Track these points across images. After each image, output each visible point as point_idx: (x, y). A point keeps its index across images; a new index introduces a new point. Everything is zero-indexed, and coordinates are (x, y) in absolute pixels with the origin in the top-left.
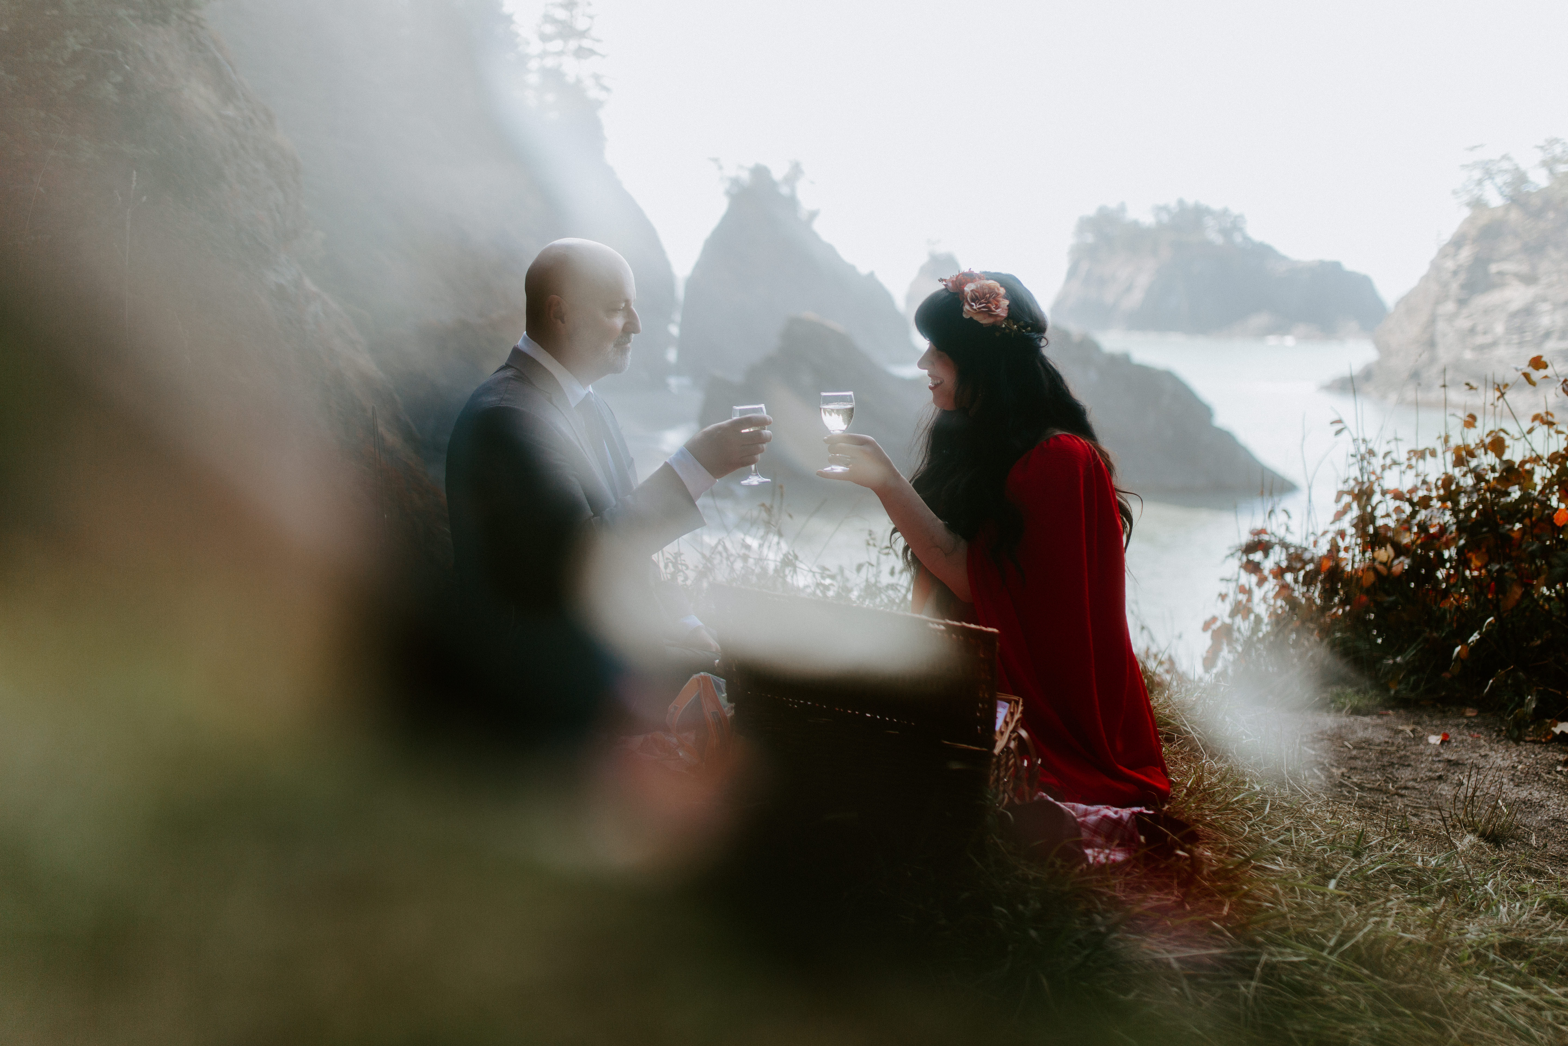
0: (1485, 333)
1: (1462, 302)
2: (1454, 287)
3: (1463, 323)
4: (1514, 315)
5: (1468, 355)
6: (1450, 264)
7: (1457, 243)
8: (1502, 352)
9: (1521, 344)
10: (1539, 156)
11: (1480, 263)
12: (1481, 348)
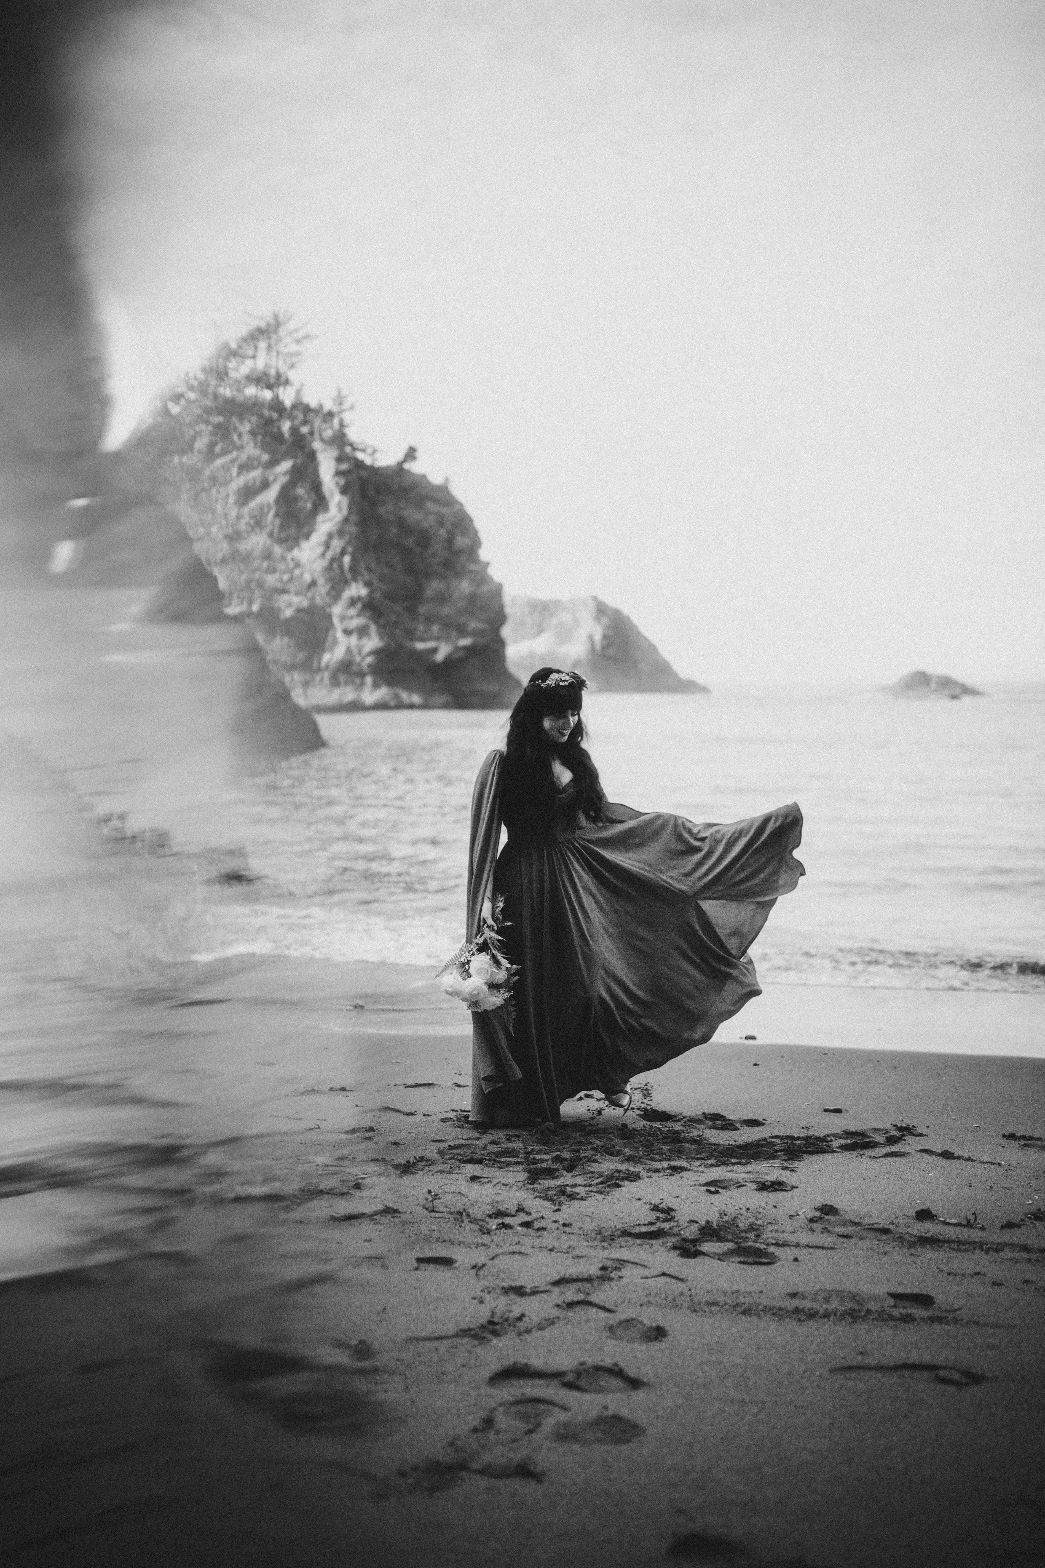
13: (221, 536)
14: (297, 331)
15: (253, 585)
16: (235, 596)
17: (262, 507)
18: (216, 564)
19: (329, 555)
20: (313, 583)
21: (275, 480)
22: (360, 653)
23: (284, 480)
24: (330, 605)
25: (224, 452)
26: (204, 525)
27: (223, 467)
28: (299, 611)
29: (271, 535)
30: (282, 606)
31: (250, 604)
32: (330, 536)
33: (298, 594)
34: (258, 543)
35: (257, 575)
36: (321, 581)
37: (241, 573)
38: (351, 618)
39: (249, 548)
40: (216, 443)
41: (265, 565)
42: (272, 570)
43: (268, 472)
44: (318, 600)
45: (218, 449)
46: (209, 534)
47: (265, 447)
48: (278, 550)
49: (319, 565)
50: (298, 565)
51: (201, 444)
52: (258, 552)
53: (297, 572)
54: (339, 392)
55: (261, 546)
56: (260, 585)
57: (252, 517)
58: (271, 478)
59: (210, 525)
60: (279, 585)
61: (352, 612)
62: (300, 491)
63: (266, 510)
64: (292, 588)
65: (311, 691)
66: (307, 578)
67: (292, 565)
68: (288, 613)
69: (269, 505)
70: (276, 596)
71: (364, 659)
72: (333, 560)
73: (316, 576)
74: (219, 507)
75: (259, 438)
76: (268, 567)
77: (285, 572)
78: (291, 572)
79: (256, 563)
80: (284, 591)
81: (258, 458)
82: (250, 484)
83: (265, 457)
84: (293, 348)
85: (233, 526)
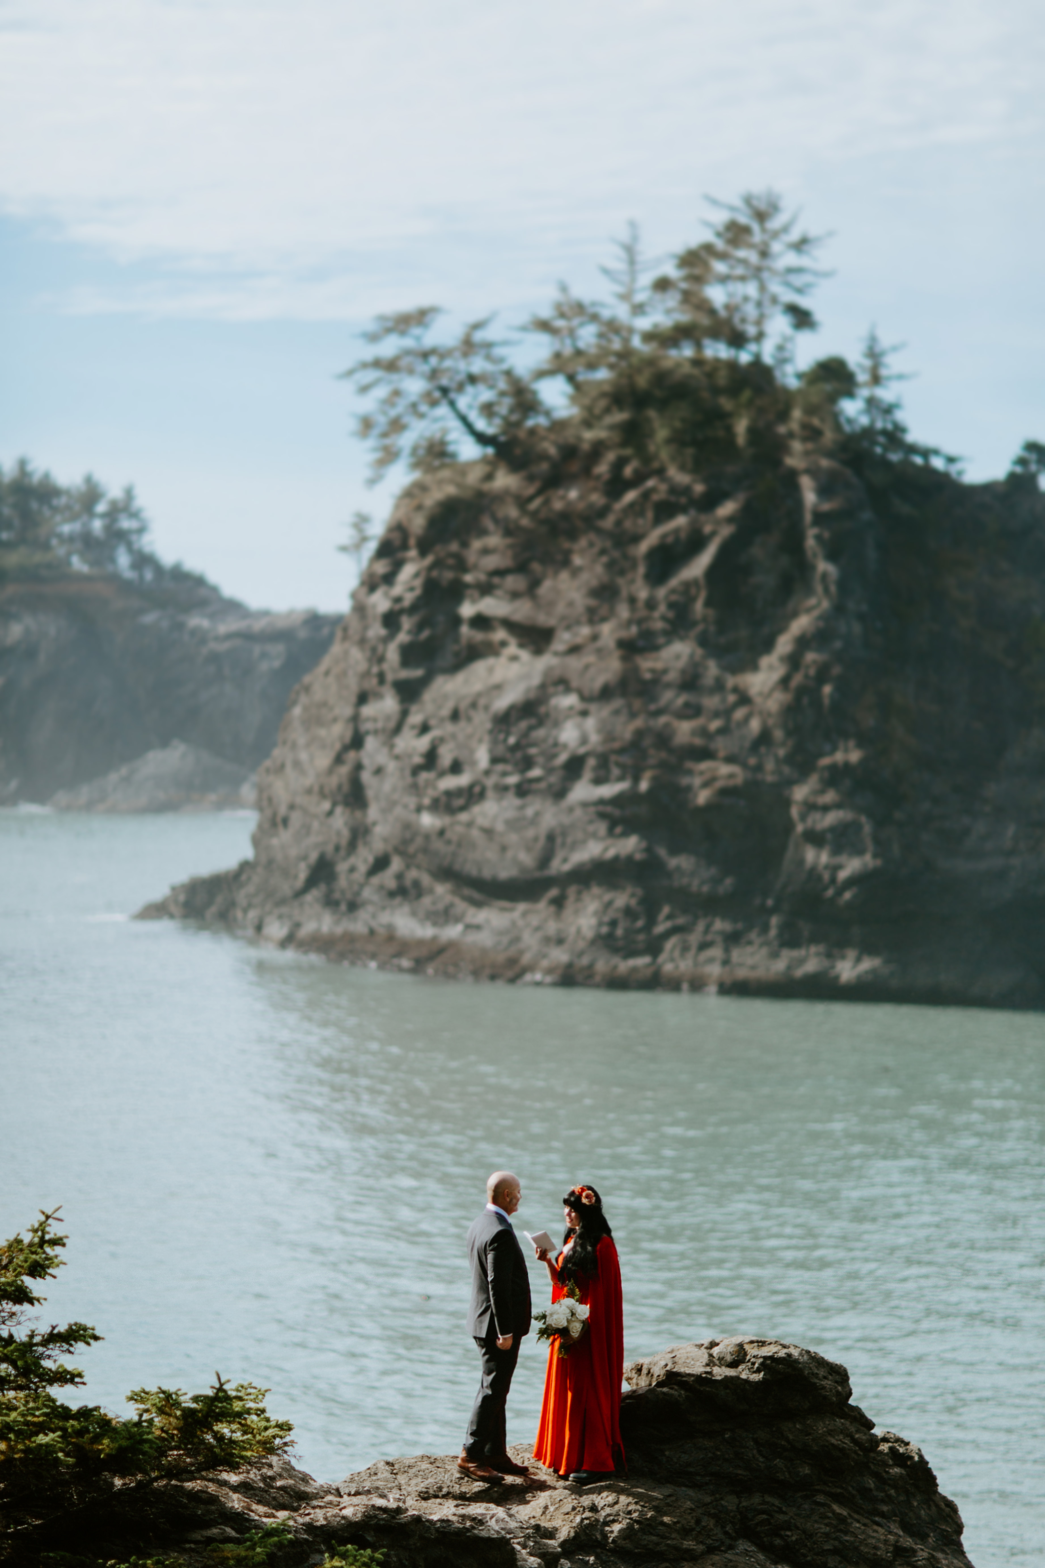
0: (456, 768)
1: (409, 693)
2: (392, 653)
3: (412, 744)
4: (504, 721)
5: (426, 820)
6: (380, 602)
7: (394, 548)
8: (488, 808)
9: (523, 790)
11: (439, 596)
12: (451, 804)
13: (613, 644)
14: (785, 229)
15: (647, 742)
16: (612, 763)
17: (687, 585)
18: (593, 699)
19: (798, 679)
20: (764, 738)
21: (713, 534)
22: (833, 880)
23: (726, 531)
24: (790, 783)
25: (639, 479)
26: (590, 620)
27: (632, 505)
28: (724, 792)
29: (703, 641)
30: (697, 781)
31: (636, 779)
32: (803, 643)
33: (730, 759)
34: (678, 657)
35: (663, 720)
36: (778, 734)
37: (633, 715)
38: (826, 809)
39: (659, 665)
40: (626, 462)
41: (680, 701)
42: (692, 711)
43: (703, 518)
44: (770, 773)
45: (628, 471)
46: (595, 637)
47: (696, 468)
48: (712, 670)
49: (775, 703)
50: (744, 699)
52: (672, 676)
53: (739, 714)
54: (873, 340)
55: (681, 663)
56: (663, 739)
57: (671, 605)
58: (707, 529)
59: (603, 620)
60: (698, 741)
61: (830, 797)
62: (757, 551)
63: (693, 591)
64: (721, 745)
65: (736, 955)
66: (755, 725)
67: (732, 698)
68: (703, 797)
69: (695, 582)
70: (689, 764)
71: (840, 892)
72: (801, 692)
73: (771, 722)
75: (690, 451)
76: (687, 705)
77: (716, 714)
78: (727, 713)
79: (667, 696)
80: (705, 754)
81: (686, 490)
82: (670, 540)
83: (699, 488)
84: (790, 259)
85: (640, 622)
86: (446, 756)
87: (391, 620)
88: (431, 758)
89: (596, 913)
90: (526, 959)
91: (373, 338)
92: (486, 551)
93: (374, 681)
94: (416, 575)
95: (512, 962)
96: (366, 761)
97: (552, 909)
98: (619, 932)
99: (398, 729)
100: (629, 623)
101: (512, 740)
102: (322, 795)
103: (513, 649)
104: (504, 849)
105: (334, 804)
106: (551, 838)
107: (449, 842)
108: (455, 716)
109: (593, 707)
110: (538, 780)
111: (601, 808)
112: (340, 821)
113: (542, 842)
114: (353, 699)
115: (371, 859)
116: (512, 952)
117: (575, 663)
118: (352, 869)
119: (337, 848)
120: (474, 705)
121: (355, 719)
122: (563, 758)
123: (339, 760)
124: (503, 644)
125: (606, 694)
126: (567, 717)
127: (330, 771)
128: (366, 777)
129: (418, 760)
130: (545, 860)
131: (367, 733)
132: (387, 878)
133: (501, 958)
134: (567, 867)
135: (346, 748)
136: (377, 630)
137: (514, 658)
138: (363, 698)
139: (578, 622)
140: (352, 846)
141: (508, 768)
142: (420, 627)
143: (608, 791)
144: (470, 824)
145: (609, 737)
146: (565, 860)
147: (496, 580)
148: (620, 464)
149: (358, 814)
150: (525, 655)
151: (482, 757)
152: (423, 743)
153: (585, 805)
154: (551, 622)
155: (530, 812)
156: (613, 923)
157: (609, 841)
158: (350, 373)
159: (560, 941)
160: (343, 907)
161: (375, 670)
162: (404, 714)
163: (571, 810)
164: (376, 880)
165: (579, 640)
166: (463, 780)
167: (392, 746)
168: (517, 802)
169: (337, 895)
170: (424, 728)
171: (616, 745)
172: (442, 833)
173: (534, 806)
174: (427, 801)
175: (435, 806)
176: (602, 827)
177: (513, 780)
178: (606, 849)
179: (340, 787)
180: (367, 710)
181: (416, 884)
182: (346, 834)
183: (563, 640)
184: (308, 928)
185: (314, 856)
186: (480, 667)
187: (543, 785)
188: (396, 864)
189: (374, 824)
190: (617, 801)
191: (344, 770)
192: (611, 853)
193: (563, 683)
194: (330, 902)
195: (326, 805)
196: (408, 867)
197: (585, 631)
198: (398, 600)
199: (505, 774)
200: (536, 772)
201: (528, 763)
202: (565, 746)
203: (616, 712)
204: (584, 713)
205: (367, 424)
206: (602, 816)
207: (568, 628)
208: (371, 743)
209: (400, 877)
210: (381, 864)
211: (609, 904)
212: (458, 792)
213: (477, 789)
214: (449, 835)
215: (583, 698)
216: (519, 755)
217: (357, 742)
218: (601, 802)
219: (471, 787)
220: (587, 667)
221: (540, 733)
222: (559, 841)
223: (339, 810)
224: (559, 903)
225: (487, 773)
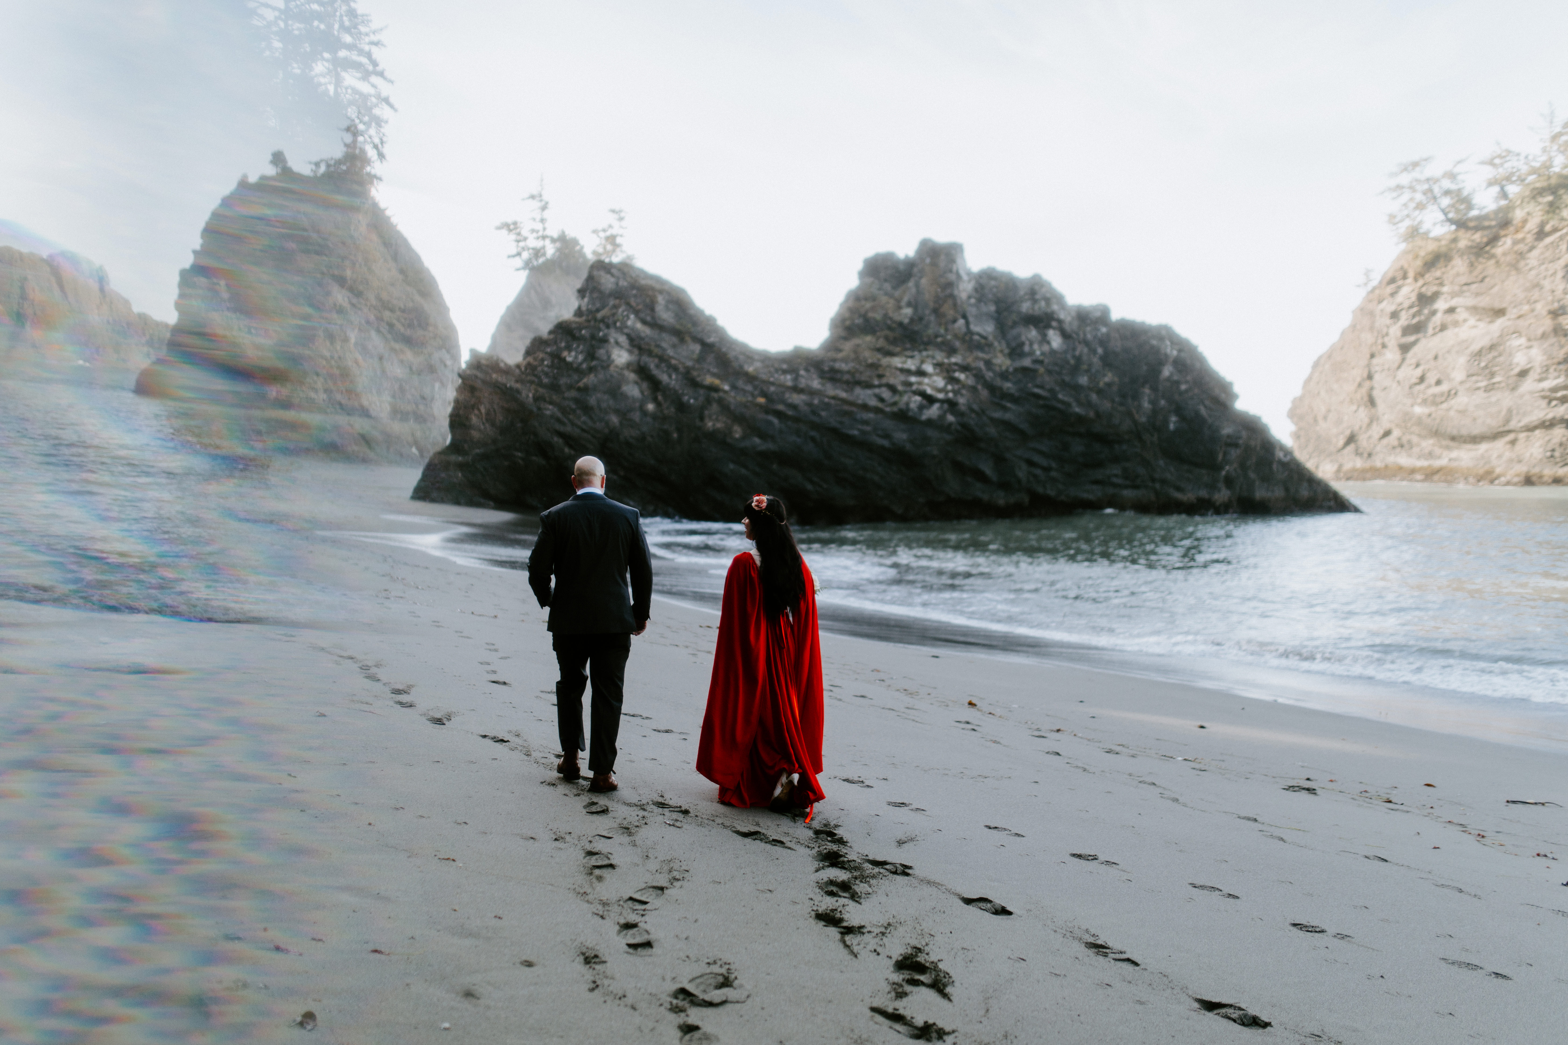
0: (1439, 383)
1: (1405, 348)
2: (1395, 331)
3: (1409, 373)
4: (1477, 355)
5: (1418, 410)
6: (1388, 306)
7: (1393, 281)
8: (1462, 400)
9: (1489, 389)
10: (1488, 172)
11: (1425, 300)
12: (1435, 401)
13: (1544, 312)
16: (1551, 370)
18: (1536, 339)
25: (1555, 230)
26: (1528, 302)
27: (1552, 243)
37: (1562, 347)
40: (1547, 223)
45: (1548, 228)
46: (1533, 310)
51: (1532, 225)
59: (1536, 302)
74: (1547, 284)
85: (1559, 301)
86: (1431, 378)
87: (1395, 315)
88: (1422, 379)
89: (1541, 446)
90: (1498, 471)
91: (1394, 175)
92: (1458, 275)
93: (1380, 347)
94: (1413, 291)
95: (1489, 473)
96: (1376, 385)
97: (1508, 446)
98: (1557, 454)
99: (1399, 367)
100: (1553, 302)
101: (1483, 364)
102: (1351, 402)
103: (1472, 321)
104: (1475, 419)
105: (1358, 407)
106: (1510, 411)
107: (1435, 419)
108: (1436, 358)
109: (1535, 343)
110: (1499, 383)
111: (1542, 394)
112: (1363, 414)
113: (1504, 413)
114: (1368, 356)
115: (1382, 432)
116: (1487, 467)
117: (1521, 323)
118: (1370, 437)
119: (1361, 428)
120: (1449, 352)
121: (1369, 366)
122: (1517, 370)
123: (1360, 385)
124: (1465, 321)
125: (1544, 336)
126: (1518, 351)
127: (1356, 392)
128: (1376, 393)
129: (1414, 380)
130: (1507, 421)
131: (1376, 372)
132: (1392, 439)
133: (1481, 471)
134: (1522, 424)
135: (1363, 380)
136: (1383, 321)
137: (1475, 327)
138: (1372, 356)
139: (1521, 304)
140: (1369, 425)
141: (1480, 378)
142: (1414, 316)
143: (1548, 384)
144: (1448, 410)
145: (1551, 357)
146: (1519, 421)
147: (1465, 288)
148: (1542, 225)
149: (1373, 411)
150: (1482, 325)
151: (1459, 375)
152: (1418, 372)
153: (1531, 393)
154: (1504, 305)
155: (1493, 399)
156: (1553, 450)
157: (1548, 410)
158: (1383, 193)
159: (1520, 461)
160: (1365, 455)
161: (1380, 341)
162: (1403, 360)
163: (1521, 396)
164: (1385, 441)
165: (1522, 312)
166: (1444, 387)
167: (1395, 377)
168: (1486, 395)
169: (1361, 450)
170: (1418, 365)
171: (1556, 361)
172: (1430, 415)
173: (1495, 396)
174: (1419, 401)
175: (1424, 402)
176: (1544, 403)
177: (1483, 384)
178: (1547, 414)
179: (1362, 398)
180: (1375, 361)
181: (1409, 442)
182: (1366, 420)
183: (1512, 313)
184: (1348, 466)
185: (1348, 433)
186: (1449, 333)
187: (1503, 385)
188: (1396, 433)
189: (1384, 414)
190: (1554, 390)
191: (1364, 391)
192: (1550, 416)
193: (1517, 332)
194: (1358, 453)
195: (1354, 408)
196: (1404, 434)
197: (1526, 308)
198: (1401, 304)
199: (1477, 382)
200: (1497, 379)
201: (1492, 375)
202: (1518, 364)
203: (1552, 345)
204: (1530, 347)
205: (1392, 217)
206: (1544, 397)
207: (1515, 307)
208: (1377, 377)
209: (1399, 439)
210: (1387, 433)
211: (1549, 441)
212: (1442, 394)
213: (1453, 392)
214: (1434, 415)
215: (1529, 340)
216: (1487, 371)
217: (1370, 377)
218: (1543, 390)
219: (1449, 391)
220: (1530, 325)
221: (1501, 359)
222: (1515, 412)
223: (1362, 409)
224: (1513, 442)
225: (1462, 383)
